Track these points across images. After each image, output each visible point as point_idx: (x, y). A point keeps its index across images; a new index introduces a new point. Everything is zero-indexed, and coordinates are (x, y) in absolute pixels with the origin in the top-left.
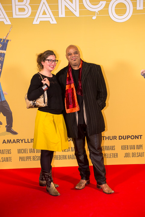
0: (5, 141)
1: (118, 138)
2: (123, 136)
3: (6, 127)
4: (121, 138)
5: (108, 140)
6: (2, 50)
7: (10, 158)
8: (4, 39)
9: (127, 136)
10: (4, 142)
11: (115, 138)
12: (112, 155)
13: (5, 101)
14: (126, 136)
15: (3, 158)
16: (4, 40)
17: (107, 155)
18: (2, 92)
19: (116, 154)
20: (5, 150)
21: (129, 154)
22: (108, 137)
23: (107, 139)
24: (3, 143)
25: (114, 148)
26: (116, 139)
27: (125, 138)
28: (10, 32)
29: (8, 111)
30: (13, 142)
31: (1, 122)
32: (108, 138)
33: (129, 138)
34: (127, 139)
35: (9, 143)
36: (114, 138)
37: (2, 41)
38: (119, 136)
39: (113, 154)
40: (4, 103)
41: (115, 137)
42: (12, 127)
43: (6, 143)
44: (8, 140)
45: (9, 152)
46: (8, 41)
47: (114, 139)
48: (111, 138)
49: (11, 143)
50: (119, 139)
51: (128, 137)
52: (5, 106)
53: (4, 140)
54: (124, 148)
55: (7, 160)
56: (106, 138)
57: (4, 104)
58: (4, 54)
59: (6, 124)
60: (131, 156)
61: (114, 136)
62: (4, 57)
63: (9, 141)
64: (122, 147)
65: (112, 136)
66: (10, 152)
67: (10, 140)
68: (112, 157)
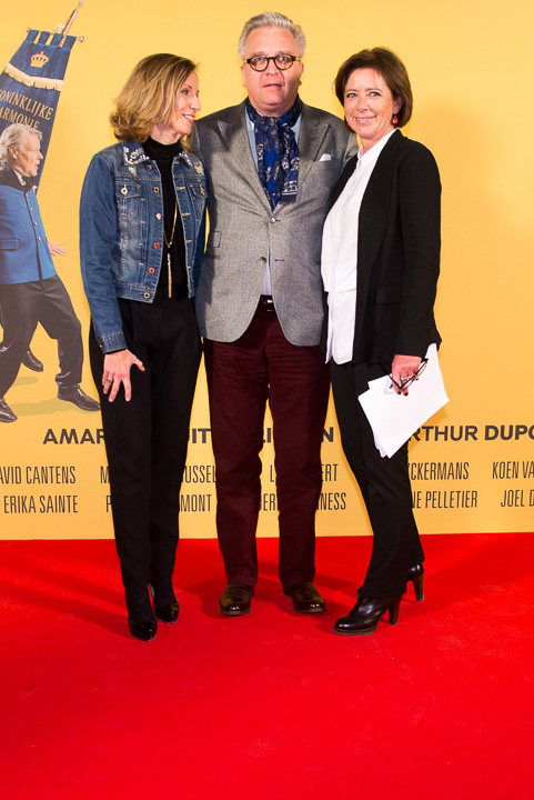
0: (53, 436)
1: (481, 434)
2: (503, 427)
3: (57, 380)
4: (493, 433)
5: (446, 439)
6: (49, 76)
7: (71, 499)
8: (56, 35)
9: (518, 427)
10: (50, 437)
11: (470, 432)
12: (455, 495)
13: (56, 280)
14: (511, 427)
15: (47, 498)
16: (57, 38)
17: (436, 496)
18: (45, 242)
19: (470, 495)
20: (54, 470)
21: (519, 494)
22: (446, 427)
23: (441, 437)
24: (45, 442)
25: (464, 472)
26: (475, 439)
27: (506, 434)
28: (80, 5)
29: (68, 317)
30: (84, 440)
31: (39, 362)
32: (445, 433)
33: (522, 433)
34: (517, 438)
35: (69, 442)
36: (467, 433)
37: (48, 43)
38: (488, 428)
39: (461, 494)
40: (52, 288)
41: (471, 430)
42: (80, 381)
43: (59, 441)
44: (64, 432)
45: (67, 475)
46: (71, 41)
47: (466, 439)
48: (456, 435)
49: (77, 442)
50: (487, 438)
51: (521, 430)
52: (53, 299)
53: (50, 431)
54: (501, 470)
55: (61, 505)
56: (437, 433)
57: (50, 292)
58: (57, 93)
59: (59, 371)
60: (526, 501)
61: (467, 428)
62: (54, 105)
63: (68, 436)
64: (495, 470)
65: (461, 427)
66: (70, 477)
67: (73, 432)
68: (454, 503)
